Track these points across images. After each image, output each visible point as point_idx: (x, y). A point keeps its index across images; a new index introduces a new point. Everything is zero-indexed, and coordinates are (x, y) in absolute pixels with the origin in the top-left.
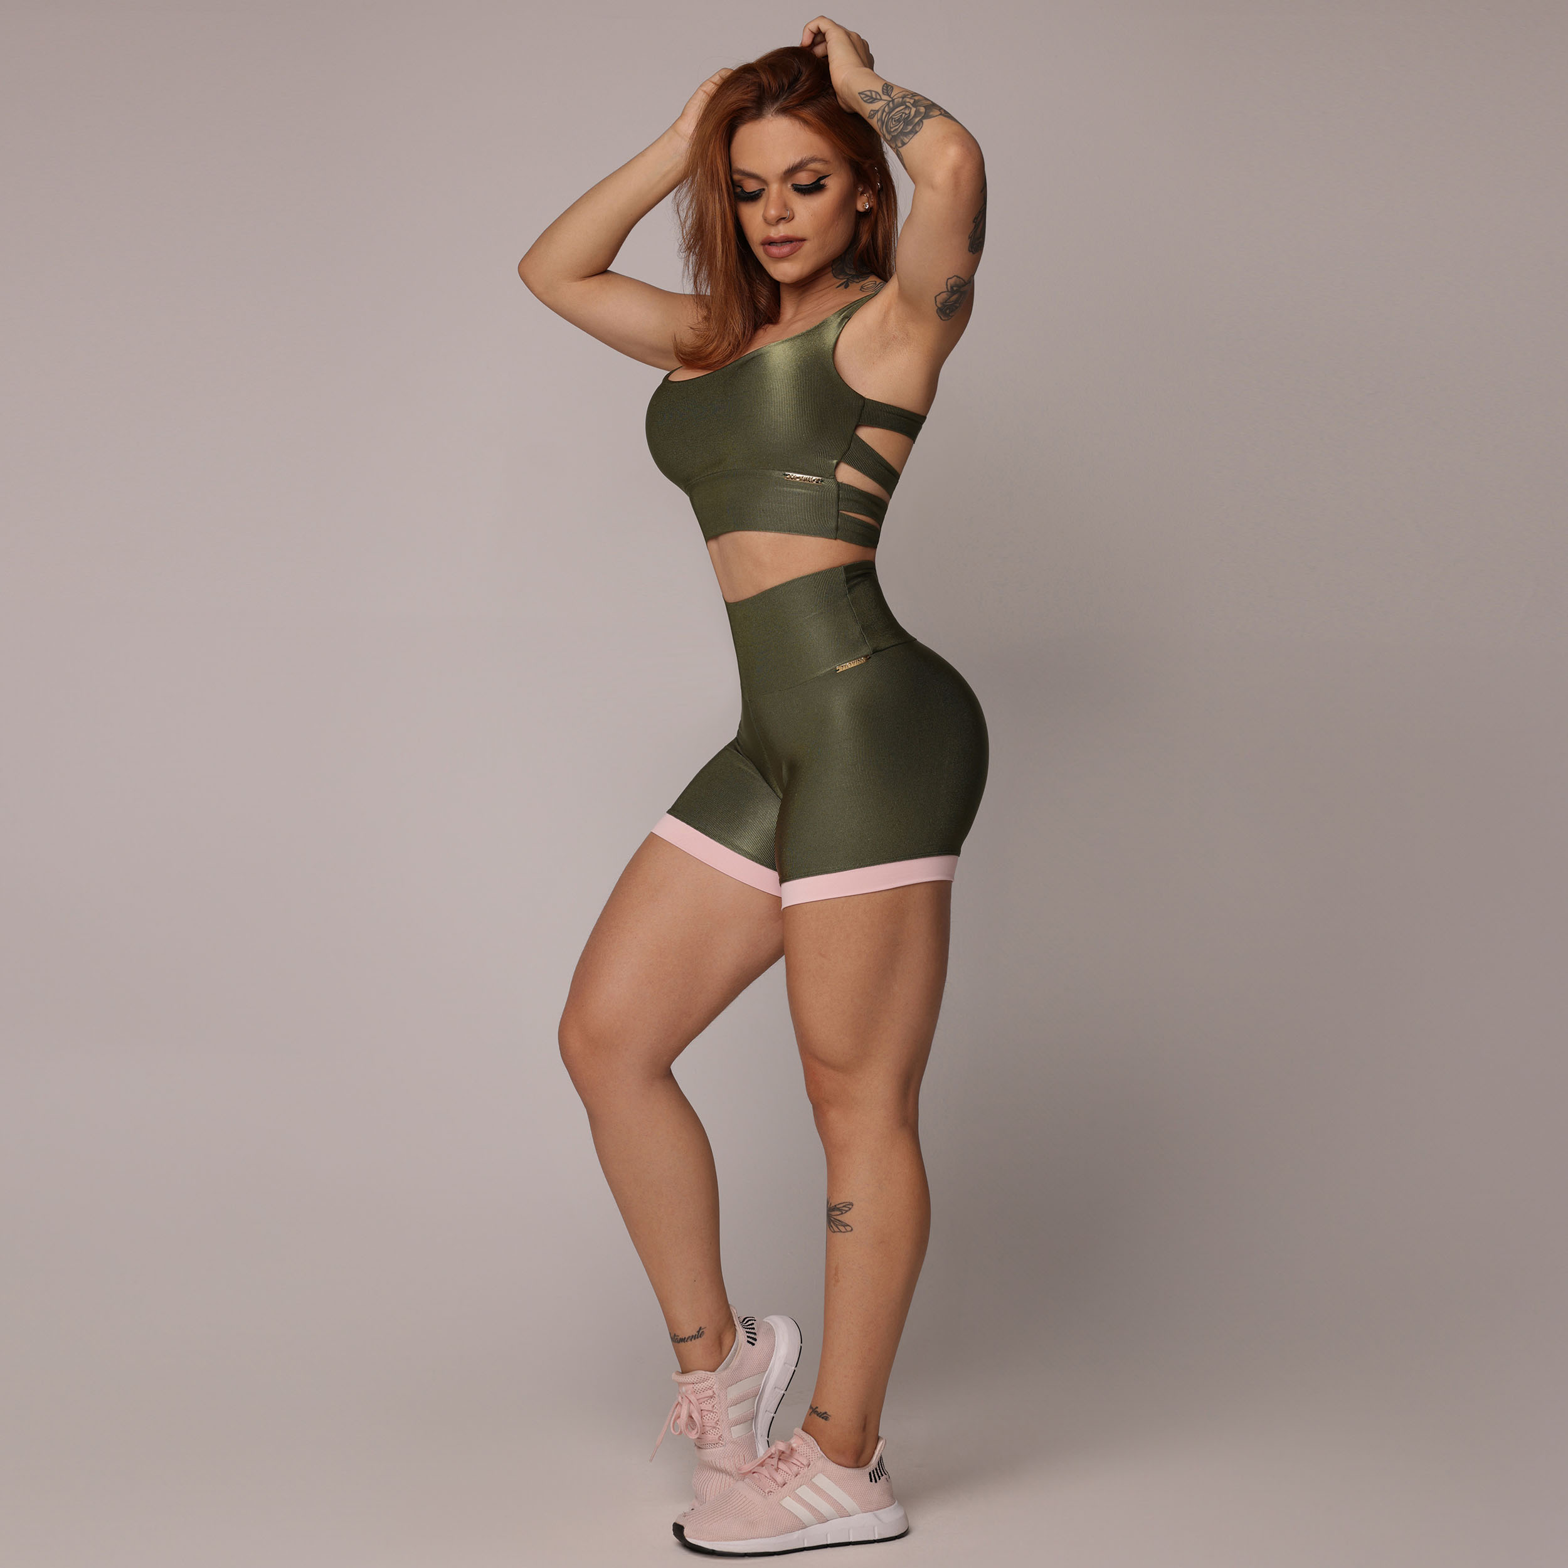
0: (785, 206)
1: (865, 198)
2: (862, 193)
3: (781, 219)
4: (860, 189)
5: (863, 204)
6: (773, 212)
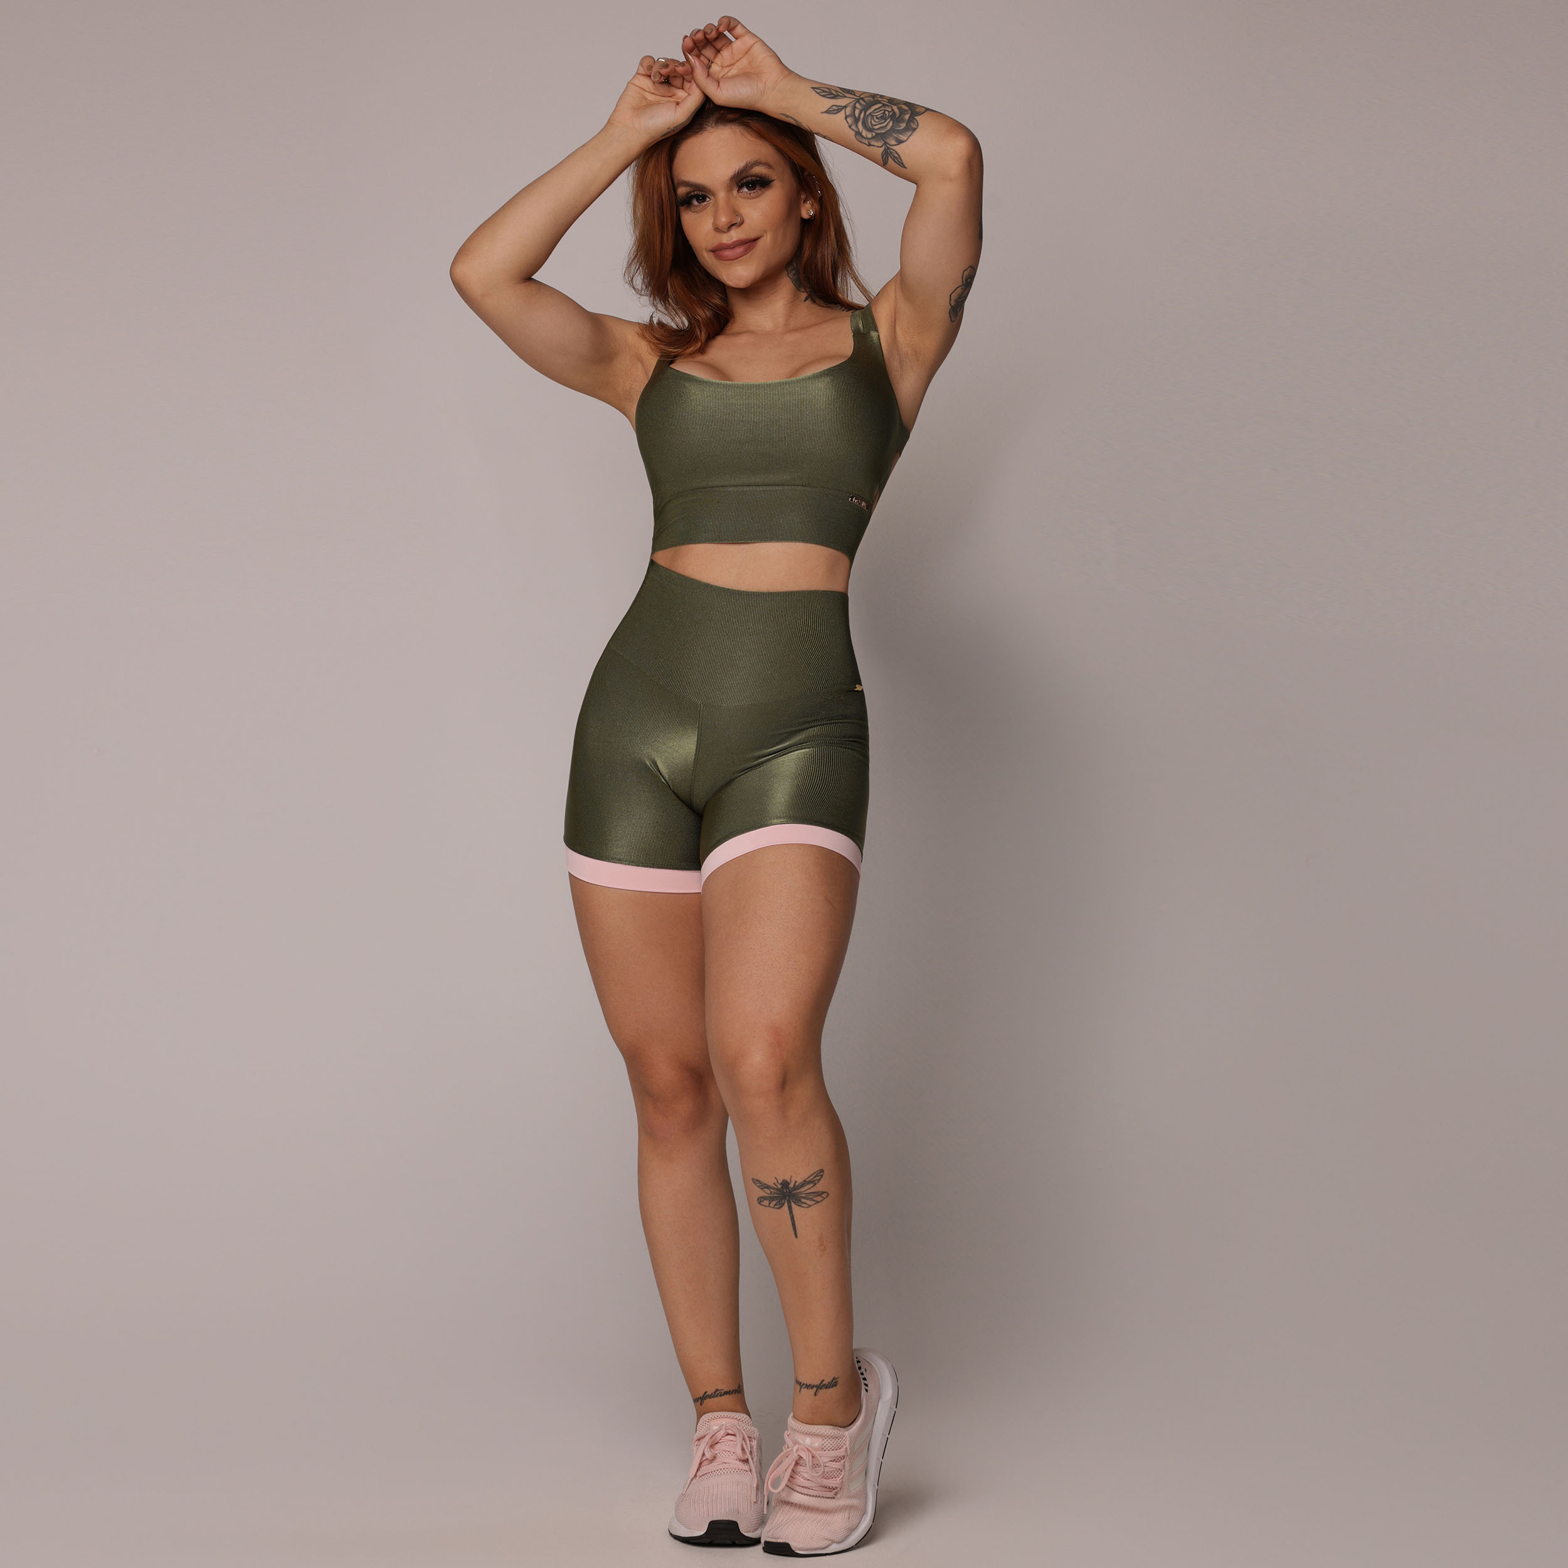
0: (735, 212)
1: (808, 205)
2: (805, 201)
3: (731, 226)
4: (803, 197)
5: (807, 210)
6: (723, 220)
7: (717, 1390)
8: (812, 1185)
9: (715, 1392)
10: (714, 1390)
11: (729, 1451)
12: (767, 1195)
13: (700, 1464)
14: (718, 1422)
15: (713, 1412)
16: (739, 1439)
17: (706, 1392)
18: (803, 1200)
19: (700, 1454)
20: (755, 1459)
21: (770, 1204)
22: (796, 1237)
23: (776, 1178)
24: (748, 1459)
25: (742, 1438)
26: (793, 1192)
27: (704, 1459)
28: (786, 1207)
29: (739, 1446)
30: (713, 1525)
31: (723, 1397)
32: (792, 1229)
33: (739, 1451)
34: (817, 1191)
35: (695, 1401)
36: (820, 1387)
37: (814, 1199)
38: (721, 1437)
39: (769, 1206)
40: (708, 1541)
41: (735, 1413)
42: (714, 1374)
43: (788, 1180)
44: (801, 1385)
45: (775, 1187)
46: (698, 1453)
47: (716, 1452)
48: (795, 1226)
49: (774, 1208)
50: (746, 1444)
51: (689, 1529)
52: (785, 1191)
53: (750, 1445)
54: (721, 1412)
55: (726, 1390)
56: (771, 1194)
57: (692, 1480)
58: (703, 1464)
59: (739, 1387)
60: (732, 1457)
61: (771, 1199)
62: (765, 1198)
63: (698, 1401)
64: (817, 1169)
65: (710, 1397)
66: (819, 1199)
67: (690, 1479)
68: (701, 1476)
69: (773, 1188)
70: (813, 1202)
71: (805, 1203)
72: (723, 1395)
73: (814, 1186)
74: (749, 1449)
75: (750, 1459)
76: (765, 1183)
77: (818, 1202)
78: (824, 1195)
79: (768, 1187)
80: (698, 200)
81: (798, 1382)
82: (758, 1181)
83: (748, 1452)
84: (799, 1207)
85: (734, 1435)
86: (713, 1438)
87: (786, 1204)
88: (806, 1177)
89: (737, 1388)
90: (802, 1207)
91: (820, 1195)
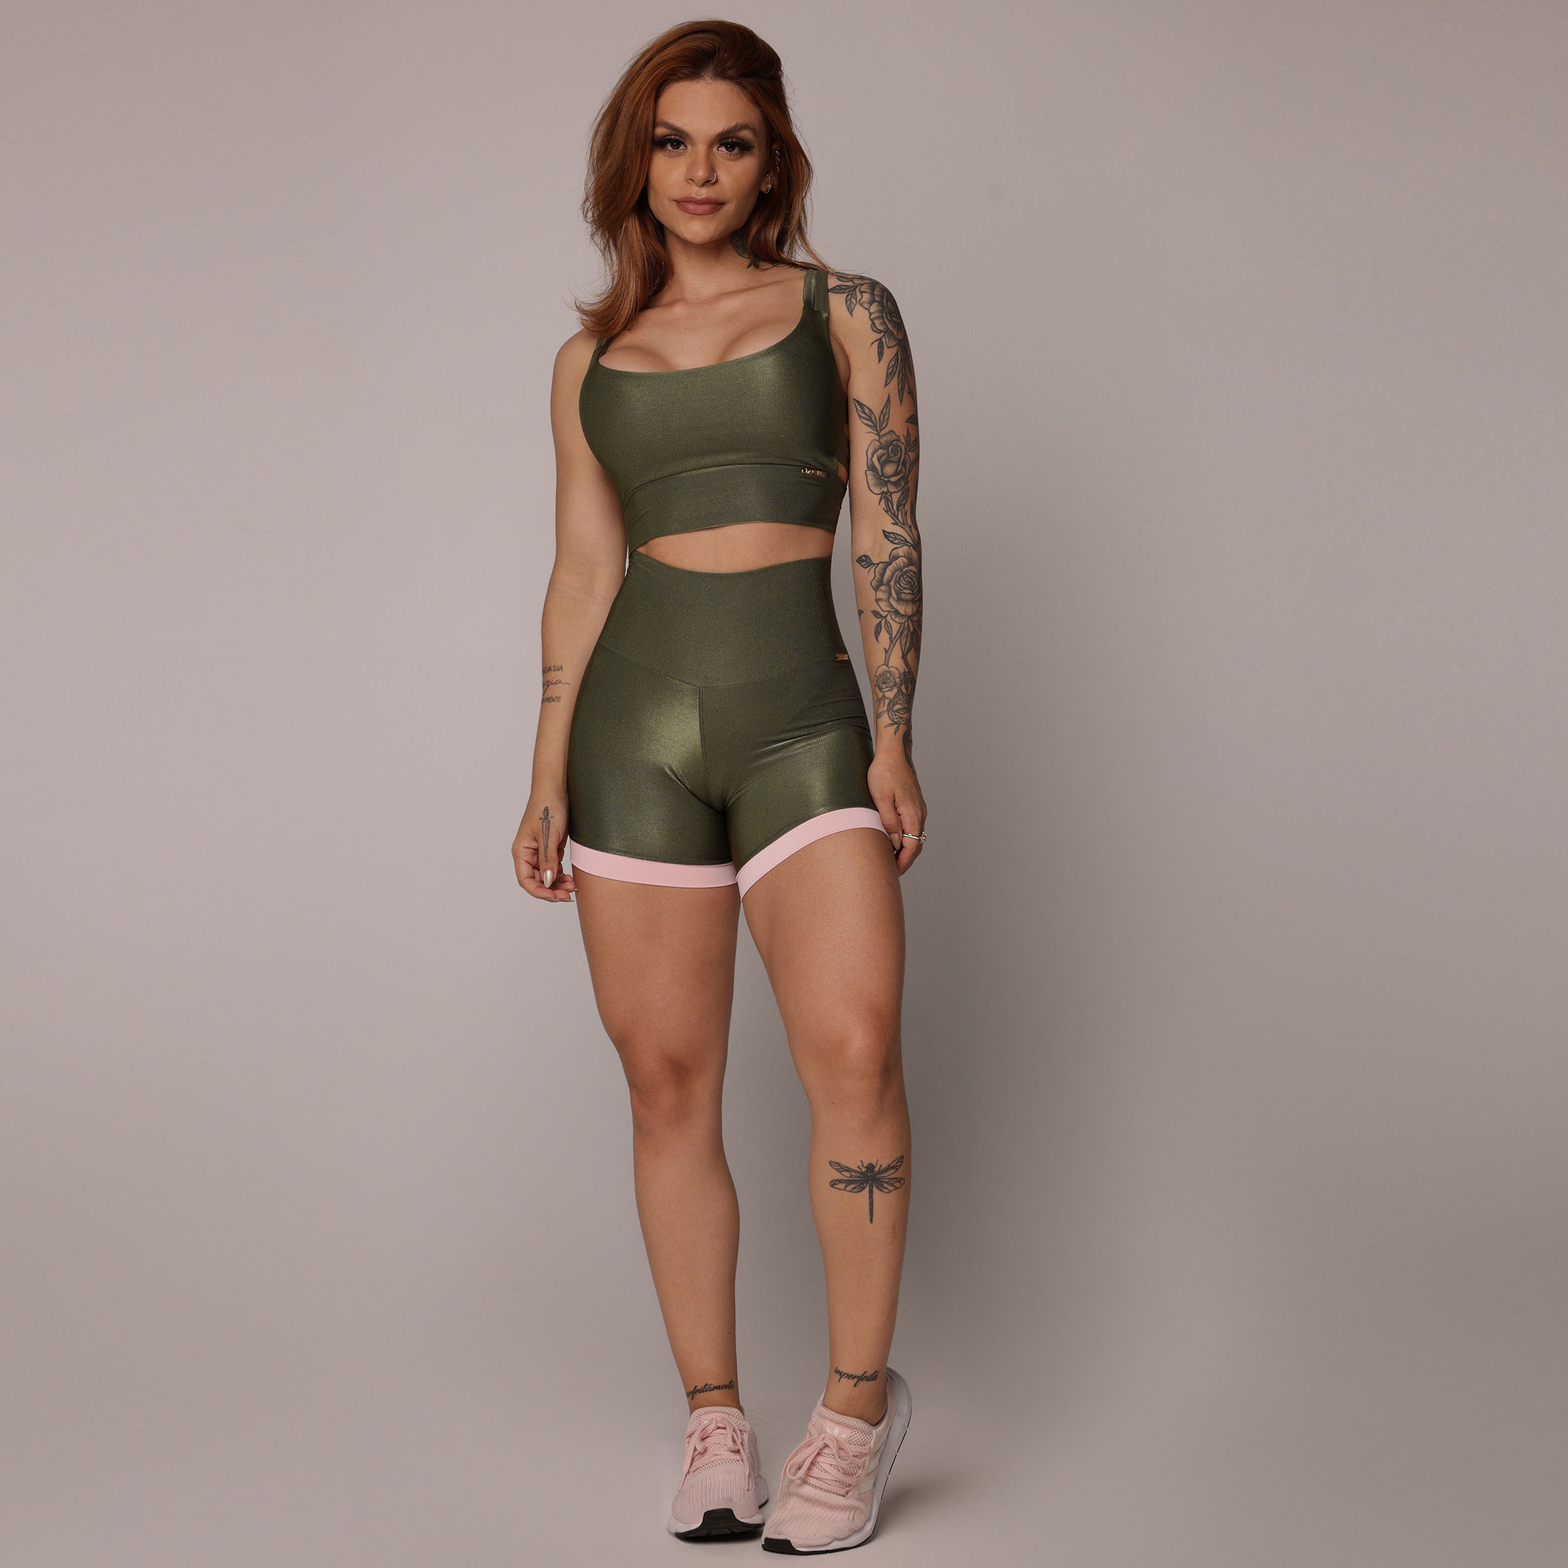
0: (713, 170)
3: (705, 183)
6: (700, 174)
7: (706, 1385)
8: (895, 1170)
9: (705, 1387)
10: (704, 1385)
11: (720, 1443)
12: (845, 1178)
13: (693, 1459)
14: (710, 1416)
15: (702, 1407)
16: (729, 1431)
17: (696, 1387)
18: (885, 1185)
19: (692, 1449)
20: (747, 1451)
21: (846, 1187)
22: (871, 1221)
23: (861, 1161)
24: (739, 1450)
25: (732, 1430)
26: (877, 1176)
27: (696, 1454)
28: (866, 1191)
29: (730, 1437)
30: (709, 1516)
31: (713, 1392)
32: (868, 1213)
33: (730, 1443)
34: (897, 1177)
35: (688, 1395)
36: (861, 1378)
37: (895, 1184)
38: (711, 1430)
39: (845, 1190)
40: (704, 1533)
41: (725, 1408)
42: (708, 1369)
43: (874, 1164)
44: (841, 1374)
45: (859, 1170)
46: (689, 1448)
47: (708, 1445)
48: (872, 1211)
49: (850, 1191)
50: (737, 1435)
51: (686, 1523)
52: (869, 1174)
53: (742, 1437)
54: (712, 1407)
55: (715, 1385)
56: (851, 1177)
57: (686, 1475)
58: (695, 1460)
59: (730, 1383)
60: (722, 1449)
61: (848, 1182)
62: (840, 1181)
63: (689, 1395)
64: (899, 1155)
65: (700, 1391)
66: (897, 1185)
67: (684, 1475)
68: (693, 1472)
69: (856, 1171)
70: (893, 1188)
71: (886, 1188)
72: (713, 1390)
73: (896, 1171)
74: (741, 1441)
75: (741, 1450)
76: (846, 1165)
77: (897, 1188)
78: (902, 1182)
79: (848, 1170)
80: (672, 146)
81: (837, 1371)
82: (838, 1163)
83: (739, 1443)
84: (880, 1192)
85: (725, 1428)
86: (704, 1431)
87: (868, 1188)
88: (890, 1162)
89: (728, 1384)
90: (883, 1191)
91: (899, 1182)
